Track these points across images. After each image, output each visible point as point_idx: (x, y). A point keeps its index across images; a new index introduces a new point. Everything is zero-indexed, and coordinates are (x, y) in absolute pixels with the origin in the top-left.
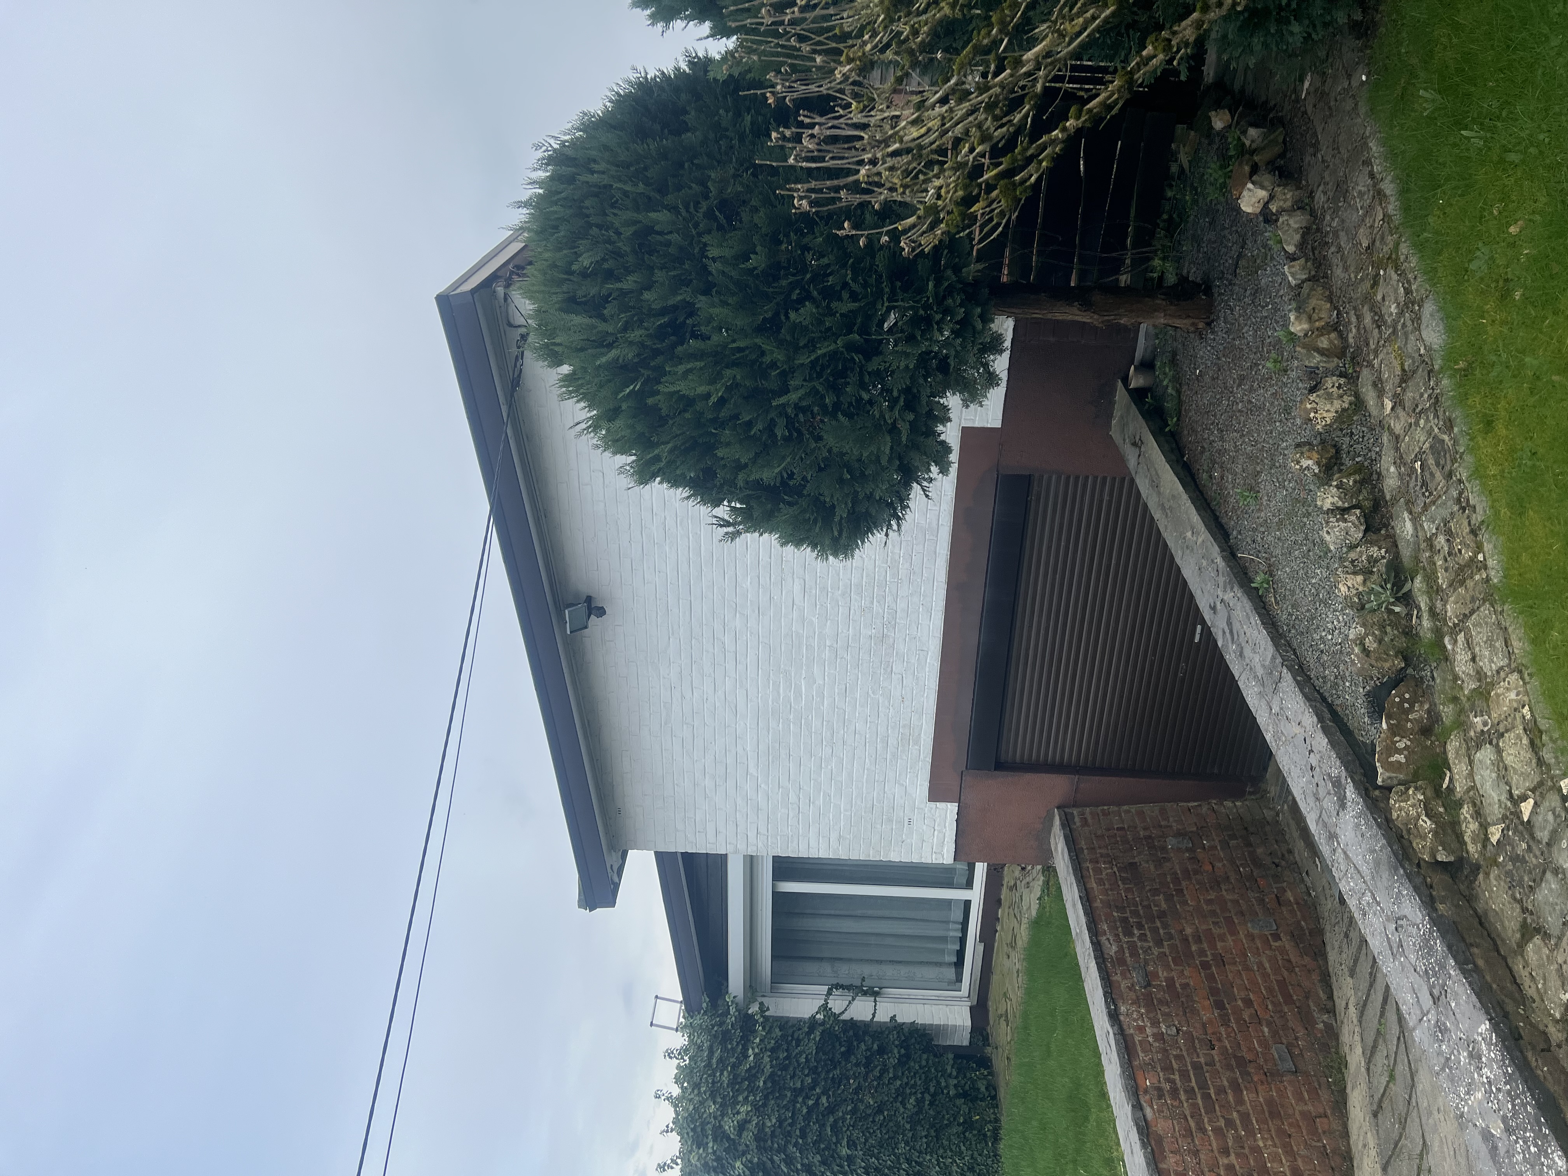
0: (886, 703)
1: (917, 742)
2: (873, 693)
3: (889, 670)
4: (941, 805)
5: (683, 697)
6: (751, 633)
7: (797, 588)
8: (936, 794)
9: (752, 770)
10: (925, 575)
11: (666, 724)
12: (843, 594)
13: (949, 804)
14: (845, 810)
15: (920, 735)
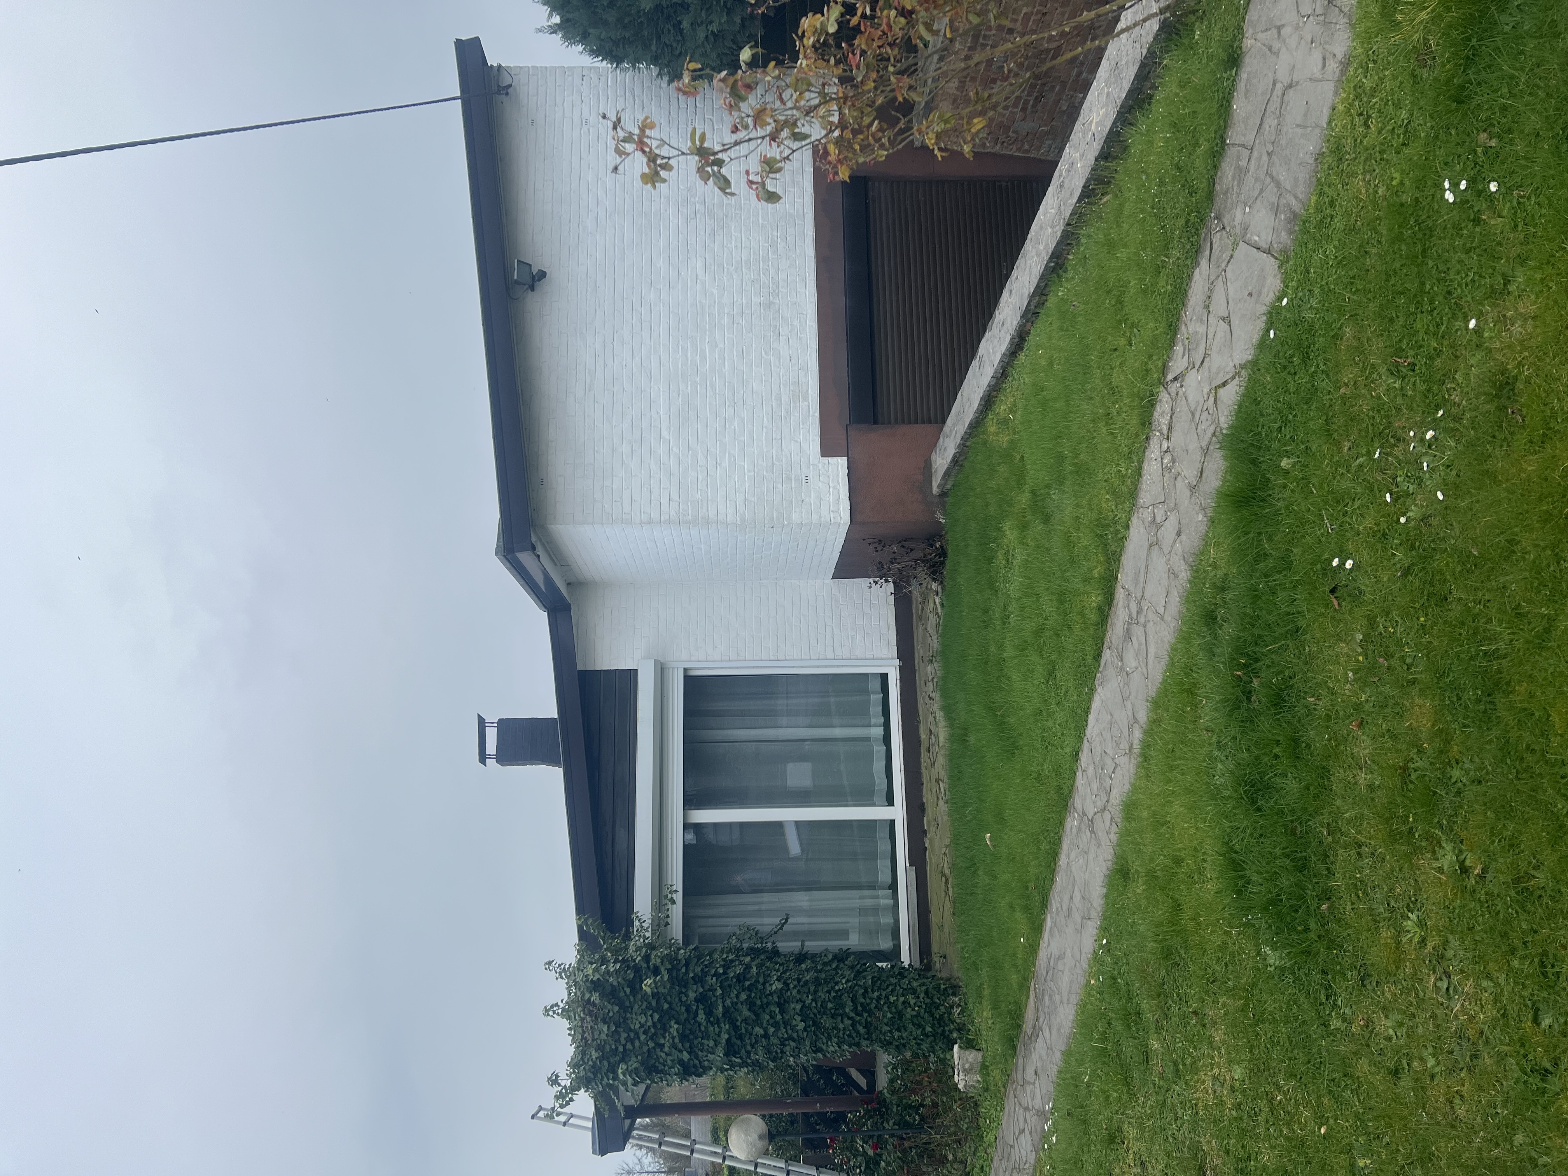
0: (778, 364)
1: (806, 399)
2: (766, 353)
3: (777, 332)
4: (833, 460)
5: (605, 365)
6: (664, 304)
7: (700, 264)
8: (827, 451)
9: (665, 434)
10: (798, 251)
11: (589, 391)
12: (736, 269)
13: (839, 459)
14: (749, 471)
15: (807, 391)
